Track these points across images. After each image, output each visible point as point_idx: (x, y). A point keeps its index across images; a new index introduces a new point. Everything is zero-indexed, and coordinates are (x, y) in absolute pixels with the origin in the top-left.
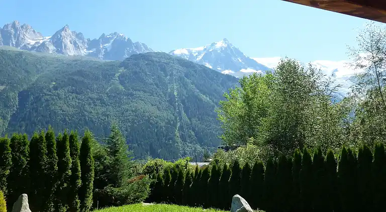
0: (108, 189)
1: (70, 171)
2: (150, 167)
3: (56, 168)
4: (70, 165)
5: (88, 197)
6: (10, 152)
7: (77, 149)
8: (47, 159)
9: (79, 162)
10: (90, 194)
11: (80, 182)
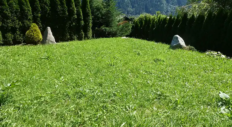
0: (103, 28)
1: (76, 15)
2: (141, 19)
3: (67, 13)
4: (76, 12)
5: (89, 31)
6: (38, 3)
7: (79, 2)
8: (61, 8)
9: (81, 10)
10: (90, 30)
11: (83, 23)
